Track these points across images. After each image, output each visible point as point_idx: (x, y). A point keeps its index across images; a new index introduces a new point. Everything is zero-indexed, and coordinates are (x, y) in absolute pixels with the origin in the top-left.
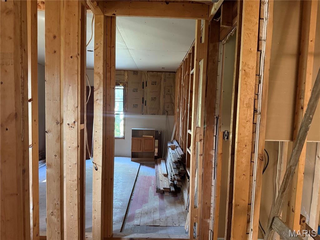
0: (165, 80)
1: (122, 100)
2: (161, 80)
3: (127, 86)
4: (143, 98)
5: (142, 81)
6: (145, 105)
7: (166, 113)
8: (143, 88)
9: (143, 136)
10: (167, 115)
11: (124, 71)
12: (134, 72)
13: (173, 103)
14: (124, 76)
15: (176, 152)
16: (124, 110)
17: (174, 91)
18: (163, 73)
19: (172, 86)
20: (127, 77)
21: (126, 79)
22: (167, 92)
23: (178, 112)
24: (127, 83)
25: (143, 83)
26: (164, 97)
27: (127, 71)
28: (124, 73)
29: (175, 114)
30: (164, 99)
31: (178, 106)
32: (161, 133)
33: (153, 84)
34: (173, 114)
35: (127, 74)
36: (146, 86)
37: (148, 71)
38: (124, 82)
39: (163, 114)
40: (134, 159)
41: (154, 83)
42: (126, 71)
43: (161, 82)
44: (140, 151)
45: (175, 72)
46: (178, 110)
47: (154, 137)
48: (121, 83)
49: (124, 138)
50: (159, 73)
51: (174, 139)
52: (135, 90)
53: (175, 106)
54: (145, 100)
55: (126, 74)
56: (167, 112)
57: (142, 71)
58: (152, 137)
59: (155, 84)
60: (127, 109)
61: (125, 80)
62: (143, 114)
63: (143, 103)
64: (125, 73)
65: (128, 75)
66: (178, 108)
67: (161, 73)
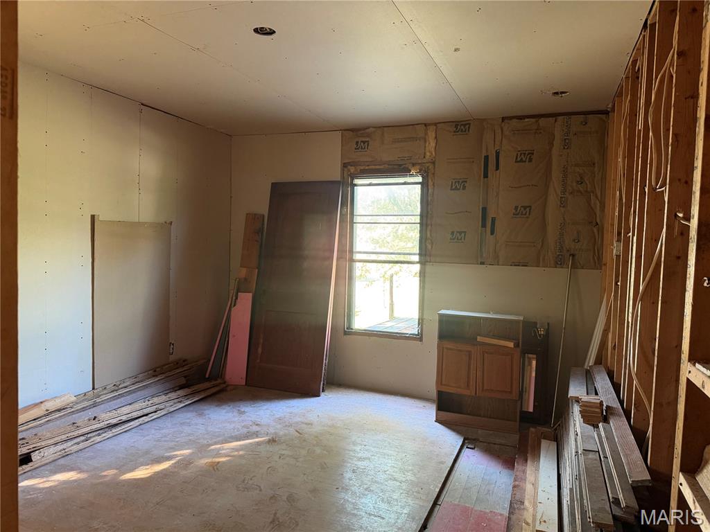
0: (566, 144)
1: (418, 219)
2: (551, 144)
3: (434, 174)
4: (484, 210)
5: (484, 154)
6: (492, 233)
7: (567, 258)
8: (486, 176)
9: (479, 339)
10: (574, 266)
11: (426, 125)
12: (456, 126)
13: (594, 223)
14: (425, 142)
15: (606, 445)
16: (420, 248)
17: (604, 179)
18: (560, 118)
19: (594, 164)
20: (434, 145)
21: (429, 152)
22: (575, 184)
23: (618, 256)
24: (434, 163)
25: (487, 158)
26: (563, 203)
27: (436, 124)
28: (426, 134)
29: (605, 265)
30: (562, 209)
31: (619, 234)
32: (547, 331)
33: (521, 161)
34: (597, 262)
35: (434, 136)
36: (497, 168)
37: (503, 119)
38: (425, 161)
39: (559, 262)
40: (447, 415)
41: (525, 157)
42: (430, 124)
43: (550, 150)
44: (467, 392)
45: (606, 113)
46: (616, 249)
47: (517, 345)
48: (414, 165)
49: (419, 337)
50: (542, 121)
51: (599, 361)
52: (460, 184)
53: (607, 236)
54: (491, 215)
55: (431, 134)
56: (573, 255)
57: (485, 120)
58: (511, 345)
59: (530, 160)
60: (429, 247)
61: (428, 154)
62: (482, 263)
63: (484, 225)
64: (429, 133)
65: (436, 138)
66: (619, 240)
67: (552, 120)
